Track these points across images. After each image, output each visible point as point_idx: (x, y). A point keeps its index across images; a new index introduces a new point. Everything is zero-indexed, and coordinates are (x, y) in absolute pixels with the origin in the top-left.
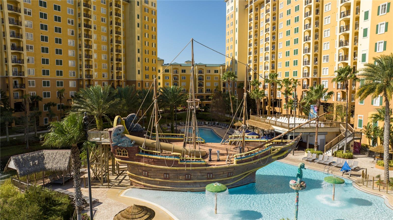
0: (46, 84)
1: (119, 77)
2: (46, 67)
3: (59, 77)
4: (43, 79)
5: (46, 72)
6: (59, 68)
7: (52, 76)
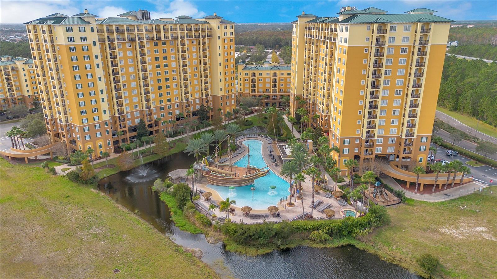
0: (162, 109)
1: (207, 95)
2: (161, 98)
3: (169, 103)
4: (160, 106)
5: (161, 102)
6: (169, 97)
7: (166, 103)
